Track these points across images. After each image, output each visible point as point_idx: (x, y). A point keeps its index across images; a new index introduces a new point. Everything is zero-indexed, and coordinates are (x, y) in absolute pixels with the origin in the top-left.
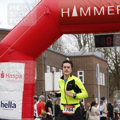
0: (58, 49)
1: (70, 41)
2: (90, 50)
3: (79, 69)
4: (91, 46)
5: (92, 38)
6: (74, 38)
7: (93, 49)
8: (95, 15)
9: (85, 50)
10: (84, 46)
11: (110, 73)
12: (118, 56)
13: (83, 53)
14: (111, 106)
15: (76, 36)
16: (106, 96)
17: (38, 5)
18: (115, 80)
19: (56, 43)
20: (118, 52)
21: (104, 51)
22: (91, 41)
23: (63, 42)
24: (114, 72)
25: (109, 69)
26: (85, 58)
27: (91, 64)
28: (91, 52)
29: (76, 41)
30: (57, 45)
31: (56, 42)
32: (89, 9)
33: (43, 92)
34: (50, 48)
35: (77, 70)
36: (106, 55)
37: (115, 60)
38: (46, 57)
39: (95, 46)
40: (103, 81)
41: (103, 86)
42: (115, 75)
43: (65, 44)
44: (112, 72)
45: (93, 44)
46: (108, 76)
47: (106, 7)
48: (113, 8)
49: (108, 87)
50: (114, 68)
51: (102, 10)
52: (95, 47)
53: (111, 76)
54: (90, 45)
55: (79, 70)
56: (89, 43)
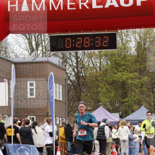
0: (2, 52)
1: (19, 43)
2: (44, 54)
4: (45, 49)
5: (47, 40)
6: (23, 39)
7: (48, 53)
9: (37, 55)
10: (37, 50)
11: (69, 85)
12: (80, 63)
14: (70, 127)
15: (26, 37)
16: (63, 114)
18: (76, 94)
19: (1, 45)
20: (80, 57)
21: (62, 56)
22: (45, 43)
23: (9, 44)
24: (75, 83)
25: (68, 80)
26: (38, 65)
27: (44, 73)
28: (46, 58)
29: (26, 43)
30: (1, 48)
36: (65, 61)
37: (75, 68)
39: (50, 50)
40: (60, 95)
41: (60, 101)
42: (75, 87)
43: (12, 46)
44: (71, 84)
45: (48, 47)
46: (67, 88)
48: (74, 1)
49: (66, 103)
50: (75, 78)
51: (60, 3)
53: (71, 88)
54: (43, 48)
56: (42, 45)
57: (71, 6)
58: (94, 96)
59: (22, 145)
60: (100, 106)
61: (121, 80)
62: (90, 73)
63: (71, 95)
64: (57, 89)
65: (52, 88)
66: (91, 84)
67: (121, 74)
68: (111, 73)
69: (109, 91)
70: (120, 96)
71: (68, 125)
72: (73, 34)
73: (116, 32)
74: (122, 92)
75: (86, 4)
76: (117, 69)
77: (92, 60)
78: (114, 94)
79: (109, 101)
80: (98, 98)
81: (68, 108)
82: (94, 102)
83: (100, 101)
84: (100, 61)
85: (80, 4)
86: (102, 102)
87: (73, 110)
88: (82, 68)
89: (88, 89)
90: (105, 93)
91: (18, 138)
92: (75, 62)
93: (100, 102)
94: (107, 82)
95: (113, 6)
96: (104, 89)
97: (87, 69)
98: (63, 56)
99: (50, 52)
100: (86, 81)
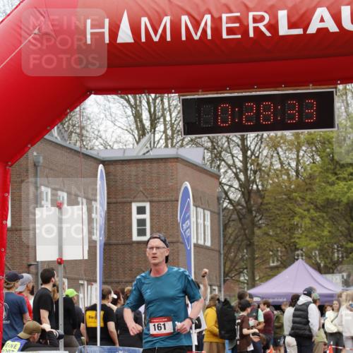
0: (74, 137)
1: (111, 115)
2: (170, 141)
3: (135, 197)
4: (172, 130)
5: (175, 108)
6: (121, 107)
7: (179, 139)
8: (184, 38)
9: (154, 143)
10: (153, 130)
11: (226, 211)
12: (252, 160)
13: (148, 152)
15: (128, 101)
16: (214, 278)
17: (17, 7)
18: (243, 232)
19: (70, 122)
20: (252, 147)
21: (210, 144)
22: (171, 115)
23: (89, 118)
24: (240, 207)
25: (225, 199)
26: (155, 165)
27: (170, 184)
28: (173, 149)
29: (127, 117)
30: (71, 127)
31: (69, 117)
32: (167, 20)
33: (30, 265)
34: (53, 136)
35: (129, 200)
36: (217, 157)
37: (241, 171)
38: (39, 162)
39: (182, 131)
40: (206, 234)
41: (207, 248)
42: (241, 216)
43: (96, 123)
44: (232, 208)
45: (178, 124)
46: (221, 217)
47: (216, 16)
48: (237, 19)
49: (219, 251)
50: (239, 196)
51: (206, 24)
52: (184, 134)
53: (230, 217)
54: (168, 127)
55: (136, 199)
56: (165, 120)
57: (230, 31)
58: (285, 235)
59: (121, 348)
60: (297, 259)
61: (345, 200)
62: (274, 182)
63: (231, 234)
64: (199, 221)
65: (189, 218)
66: (277, 209)
67: (345, 185)
68: (323, 184)
69: (318, 224)
70: (343, 235)
71: (226, 302)
72: (236, 94)
73: (334, 90)
74: (347, 226)
75: (264, 26)
76: (336, 174)
77: (278, 153)
78: (329, 232)
79: (318, 247)
80: (293, 240)
81: (225, 263)
82: (284, 249)
83: (298, 246)
84: (298, 156)
85: (251, 25)
86: (302, 250)
87: (237, 268)
88: (255, 172)
89: (271, 221)
90: (309, 230)
91: (112, 332)
92: (241, 159)
93: (297, 249)
94: (312, 204)
95: (326, 29)
96: (307, 221)
97: (268, 175)
98: (213, 145)
99: (183, 136)
100: (265, 201)
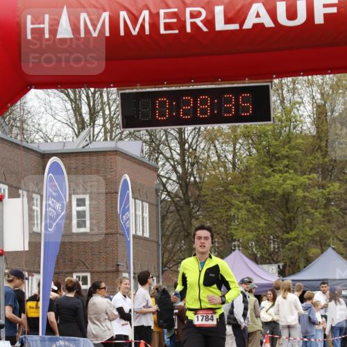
0: (15, 131)
1: (51, 109)
2: (109, 134)
4: (111, 123)
5: (114, 102)
6: (61, 101)
7: (117, 132)
8: (122, 33)
9: (94, 136)
10: (92, 124)
11: (164, 203)
12: (190, 153)
13: (88, 145)
15: (68, 95)
16: (153, 268)
18: (180, 223)
19: (11, 116)
20: (190, 140)
21: (148, 137)
22: (110, 109)
23: (29, 112)
24: (178, 199)
25: (163, 191)
26: (94, 158)
27: (109, 176)
28: (112, 142)
29: (67, 111)
30: (12, 121)
31: (9, 110)
36: (155, 150)
37: (178, 164)
39: (121, 124)
40: (145, 225)
41: (145, 239)
42: (179, 208)
43: (37, 117)
44: (169, 200)
45: (117, 118)
46: (160, 209)
48: (174, 15)
49: (158, 242)
50: (177, 188)
51: (144, 20)
52: (123, 128)
53: (169, 209)
54: (107, 120)
56: (104, 114)
57: (167, 26)
58: (222, 226)
60: (234, 250)
61: (280, 191)
62: (211, 175)
63: (169, 226)
64: (137, 213)
65: (128, 209)
66: (214, 201)
67: (280, 177)
68: (259, 176)
69: (254, 216)
70: (279, 226)
72: (174, 88)
73: (270, 84)
74: (282, 216)
75: (201, 21)
76: (272, 166)
77: (215, 146)
78: (266, 223)
79: (255, 239)
80: (229, 232)
81: (163, 254)
82: (221, 240)
83: (234, 238)
84: (235, 149)
85: (189, 21)
86: (239, 241)
87: (175, 258)
88: (192, 165)
89: (208, 212)
90: (246, 221)
91: (52, 322)
92: (179, 152)
93: (235, 240)
94: (248, 195)
95: (262, 25)
96: (244, 212)
97: (206, 167)
98: (151, 138)
99: (122, 129)
100: (202, 193)
